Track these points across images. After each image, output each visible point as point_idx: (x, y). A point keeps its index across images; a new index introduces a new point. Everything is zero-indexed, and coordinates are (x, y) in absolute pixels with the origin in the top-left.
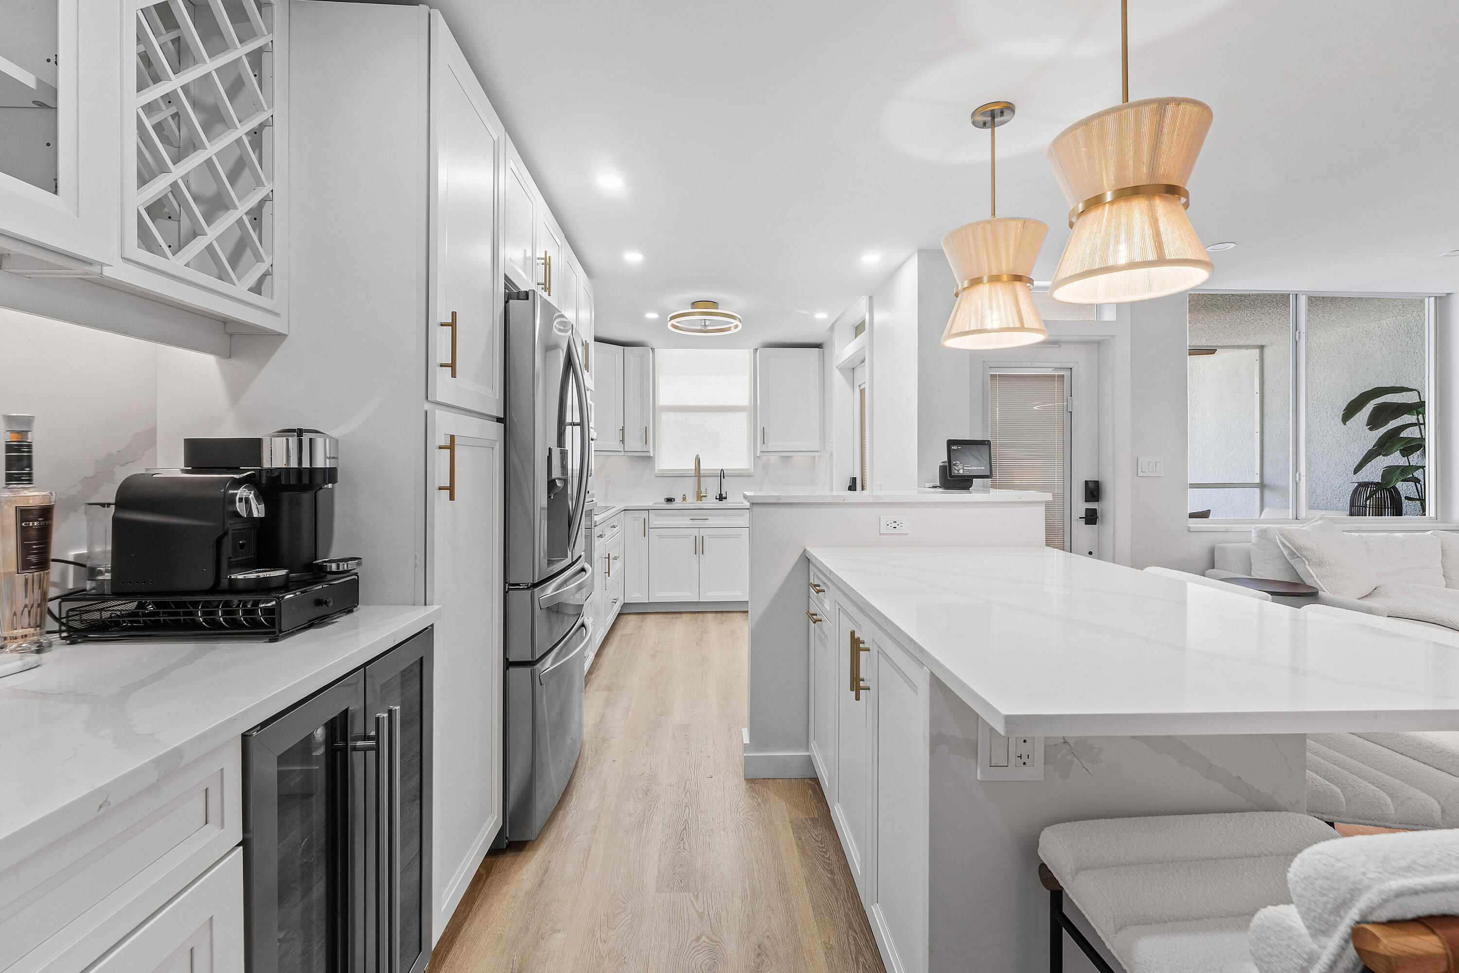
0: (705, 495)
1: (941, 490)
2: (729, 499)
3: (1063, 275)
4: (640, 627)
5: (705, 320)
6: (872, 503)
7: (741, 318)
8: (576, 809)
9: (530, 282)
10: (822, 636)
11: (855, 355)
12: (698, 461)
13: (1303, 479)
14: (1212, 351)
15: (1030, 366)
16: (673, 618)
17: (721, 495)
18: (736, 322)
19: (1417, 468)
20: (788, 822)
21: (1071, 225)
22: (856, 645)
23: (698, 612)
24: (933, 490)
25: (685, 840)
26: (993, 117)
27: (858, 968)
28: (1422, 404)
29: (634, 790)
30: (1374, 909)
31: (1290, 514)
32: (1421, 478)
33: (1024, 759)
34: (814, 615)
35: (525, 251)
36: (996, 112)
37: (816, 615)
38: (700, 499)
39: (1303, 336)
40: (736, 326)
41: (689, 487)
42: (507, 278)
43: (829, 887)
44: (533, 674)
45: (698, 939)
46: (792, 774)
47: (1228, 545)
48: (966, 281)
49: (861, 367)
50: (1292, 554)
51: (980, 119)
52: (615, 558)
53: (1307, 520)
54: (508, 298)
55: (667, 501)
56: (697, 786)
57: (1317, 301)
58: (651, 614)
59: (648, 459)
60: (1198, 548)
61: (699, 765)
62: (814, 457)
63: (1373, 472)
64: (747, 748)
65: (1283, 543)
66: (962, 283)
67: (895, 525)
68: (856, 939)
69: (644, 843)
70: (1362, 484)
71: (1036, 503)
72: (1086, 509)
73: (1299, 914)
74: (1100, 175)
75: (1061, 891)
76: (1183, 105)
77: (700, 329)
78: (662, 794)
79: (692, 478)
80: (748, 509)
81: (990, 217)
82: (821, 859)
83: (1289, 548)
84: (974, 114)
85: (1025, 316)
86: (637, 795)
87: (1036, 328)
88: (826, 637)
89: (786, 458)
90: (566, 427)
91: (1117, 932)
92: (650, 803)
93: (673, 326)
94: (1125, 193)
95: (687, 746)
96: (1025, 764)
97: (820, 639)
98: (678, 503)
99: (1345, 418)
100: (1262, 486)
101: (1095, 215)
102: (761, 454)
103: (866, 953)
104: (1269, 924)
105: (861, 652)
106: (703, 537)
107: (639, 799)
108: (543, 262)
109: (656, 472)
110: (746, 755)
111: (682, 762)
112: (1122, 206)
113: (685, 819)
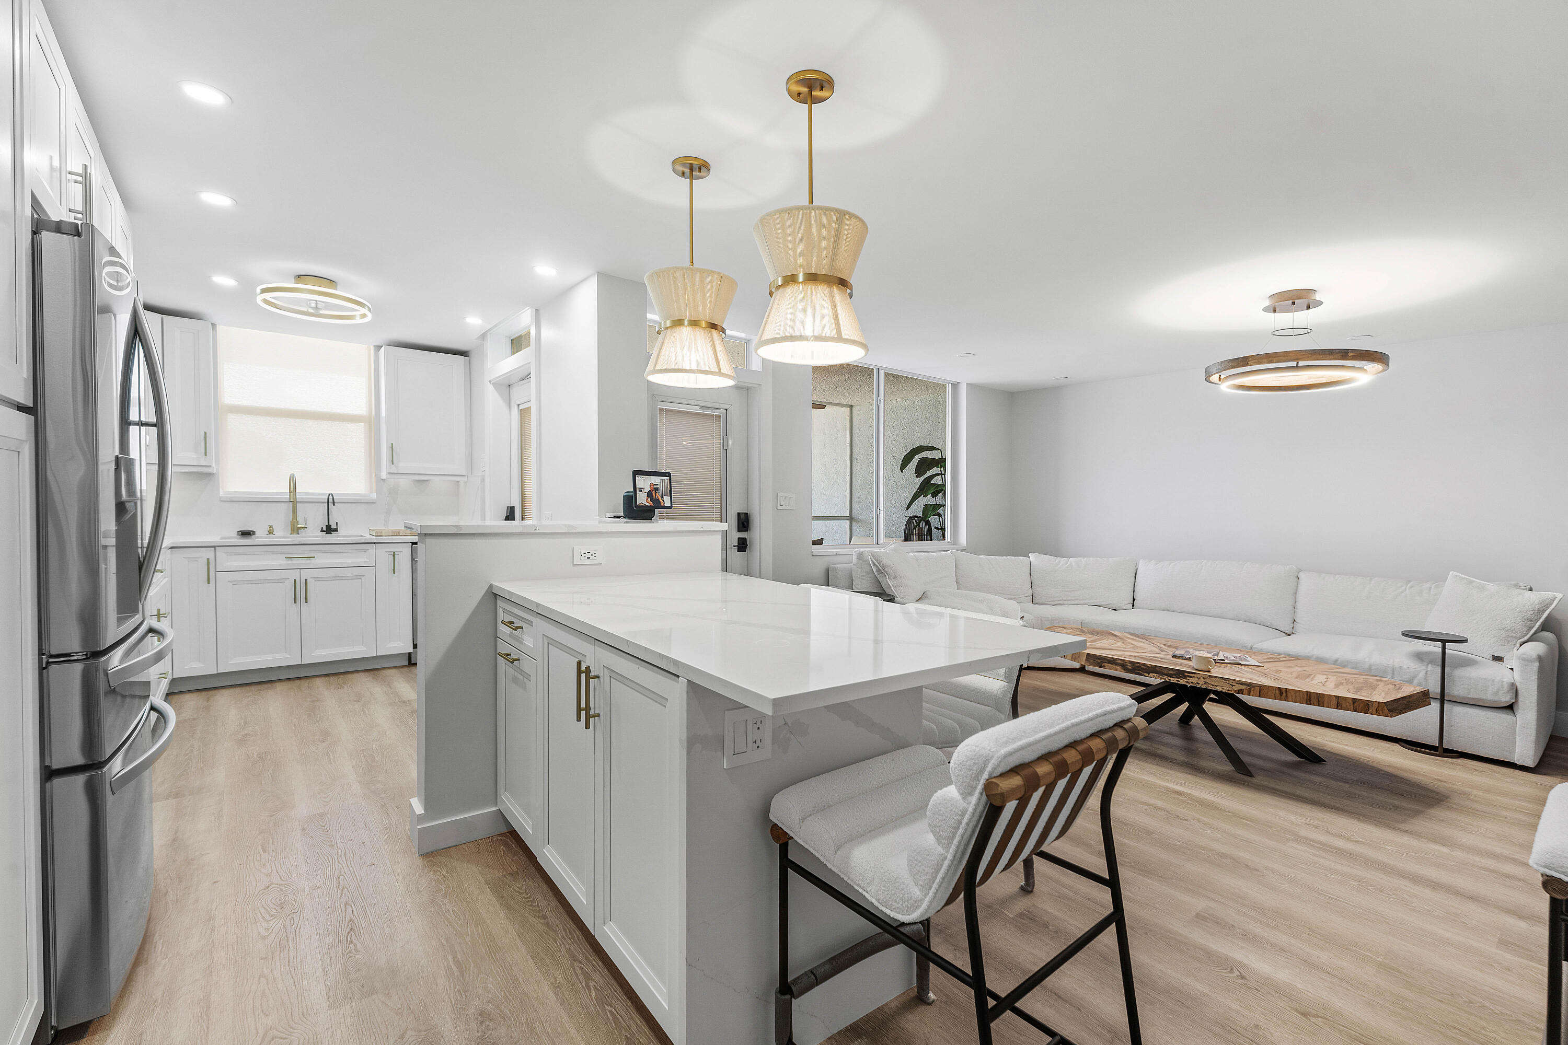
0: (303, 526)
1: (625, 520)
2: (342, 531)
3: (767, 335)
4: (207, 709)
5: (316, 301)
6: (565, 533)
7: (371, 307)
8: (166, 958)
10: (520, 676)
11: (513, 372)
12: (293, 482)
13: (882, 512)
14: (823, 407)
15: (692, 403)
16: (260, 690)
17: (328, 526)
18: (363, 311)
19: (941, 506)
20: (484, 885)
21: (771, 294)
22: (584, 674)
23: (300, 678)
24: (618, 519)
25: (355, 942)
26: (692, 170)
27: (590, 992)
28: (944, 460)
29: (261, 909)
30: (995, 769)
31: (874, 540)
32: (942, 513)
33: (758, 743)
34: (509, 655)
35: (51, 157)
36: (694, 166)
37: (510, 655)
38: (296, 531)
39: (882, 401)
40: (364, 316)
41: (280, 518)
42: (34, 198)
43: (545, 933)
45: (402, 1037)
46: (477, 835)
47: (838, 566)
48: (668, 321)
49: (522, 385)
50: (878, 570)
51: (680, 168)
53: (884, 546)
54: (37, 229)
55: (242, 535)
56: (355, 879)
57: (892, 377)
58: (221, 689)
59: (206, 476)
60: (818, 568)
61: (352, 855)
62: (458, 482)
63: (917, 510)
64: (420, 819)
65: (873, 563)
66: (665, 322)
67: (589, 555)
68: (583, 968)
69: (295, 963)
70: (911, 518)
71: (714, 532)
72: (738, 538)
73: (956, 788)
74: (796, 260)
75: (788, 842)
76: (853, 220)
77: (306, 310)
78: (306, 900)
79: (283, 504)
80: (374, 543)
81: (688, 264)
82: (530, 909)
83: (877, 566)
84: (674, 162)
85: (721, 362)
86: (268, 912)
87: (729, 374)
88: (528, 677)
89: (421, 483)
90: (130, 427)
91: (836, 853)
92: (290, 917)
93: (266, 301)
94: (813, 278)
95: (328, 838)
96: (758, 747)
97: (515, 680)
98: (261, 537)
99: (903, 468)
100: (851, 519)
101: (790, 290)
102: (388, 476)
103: (595, 977)
104: (939, 802)
105: (591, 680)
106: (306, 580)
107: (272, 916)
108: (80, 179)
109: (221, 495)
110: (422, 826)
111: (326, 857)
112: (810, 287)
113: (349, 918)
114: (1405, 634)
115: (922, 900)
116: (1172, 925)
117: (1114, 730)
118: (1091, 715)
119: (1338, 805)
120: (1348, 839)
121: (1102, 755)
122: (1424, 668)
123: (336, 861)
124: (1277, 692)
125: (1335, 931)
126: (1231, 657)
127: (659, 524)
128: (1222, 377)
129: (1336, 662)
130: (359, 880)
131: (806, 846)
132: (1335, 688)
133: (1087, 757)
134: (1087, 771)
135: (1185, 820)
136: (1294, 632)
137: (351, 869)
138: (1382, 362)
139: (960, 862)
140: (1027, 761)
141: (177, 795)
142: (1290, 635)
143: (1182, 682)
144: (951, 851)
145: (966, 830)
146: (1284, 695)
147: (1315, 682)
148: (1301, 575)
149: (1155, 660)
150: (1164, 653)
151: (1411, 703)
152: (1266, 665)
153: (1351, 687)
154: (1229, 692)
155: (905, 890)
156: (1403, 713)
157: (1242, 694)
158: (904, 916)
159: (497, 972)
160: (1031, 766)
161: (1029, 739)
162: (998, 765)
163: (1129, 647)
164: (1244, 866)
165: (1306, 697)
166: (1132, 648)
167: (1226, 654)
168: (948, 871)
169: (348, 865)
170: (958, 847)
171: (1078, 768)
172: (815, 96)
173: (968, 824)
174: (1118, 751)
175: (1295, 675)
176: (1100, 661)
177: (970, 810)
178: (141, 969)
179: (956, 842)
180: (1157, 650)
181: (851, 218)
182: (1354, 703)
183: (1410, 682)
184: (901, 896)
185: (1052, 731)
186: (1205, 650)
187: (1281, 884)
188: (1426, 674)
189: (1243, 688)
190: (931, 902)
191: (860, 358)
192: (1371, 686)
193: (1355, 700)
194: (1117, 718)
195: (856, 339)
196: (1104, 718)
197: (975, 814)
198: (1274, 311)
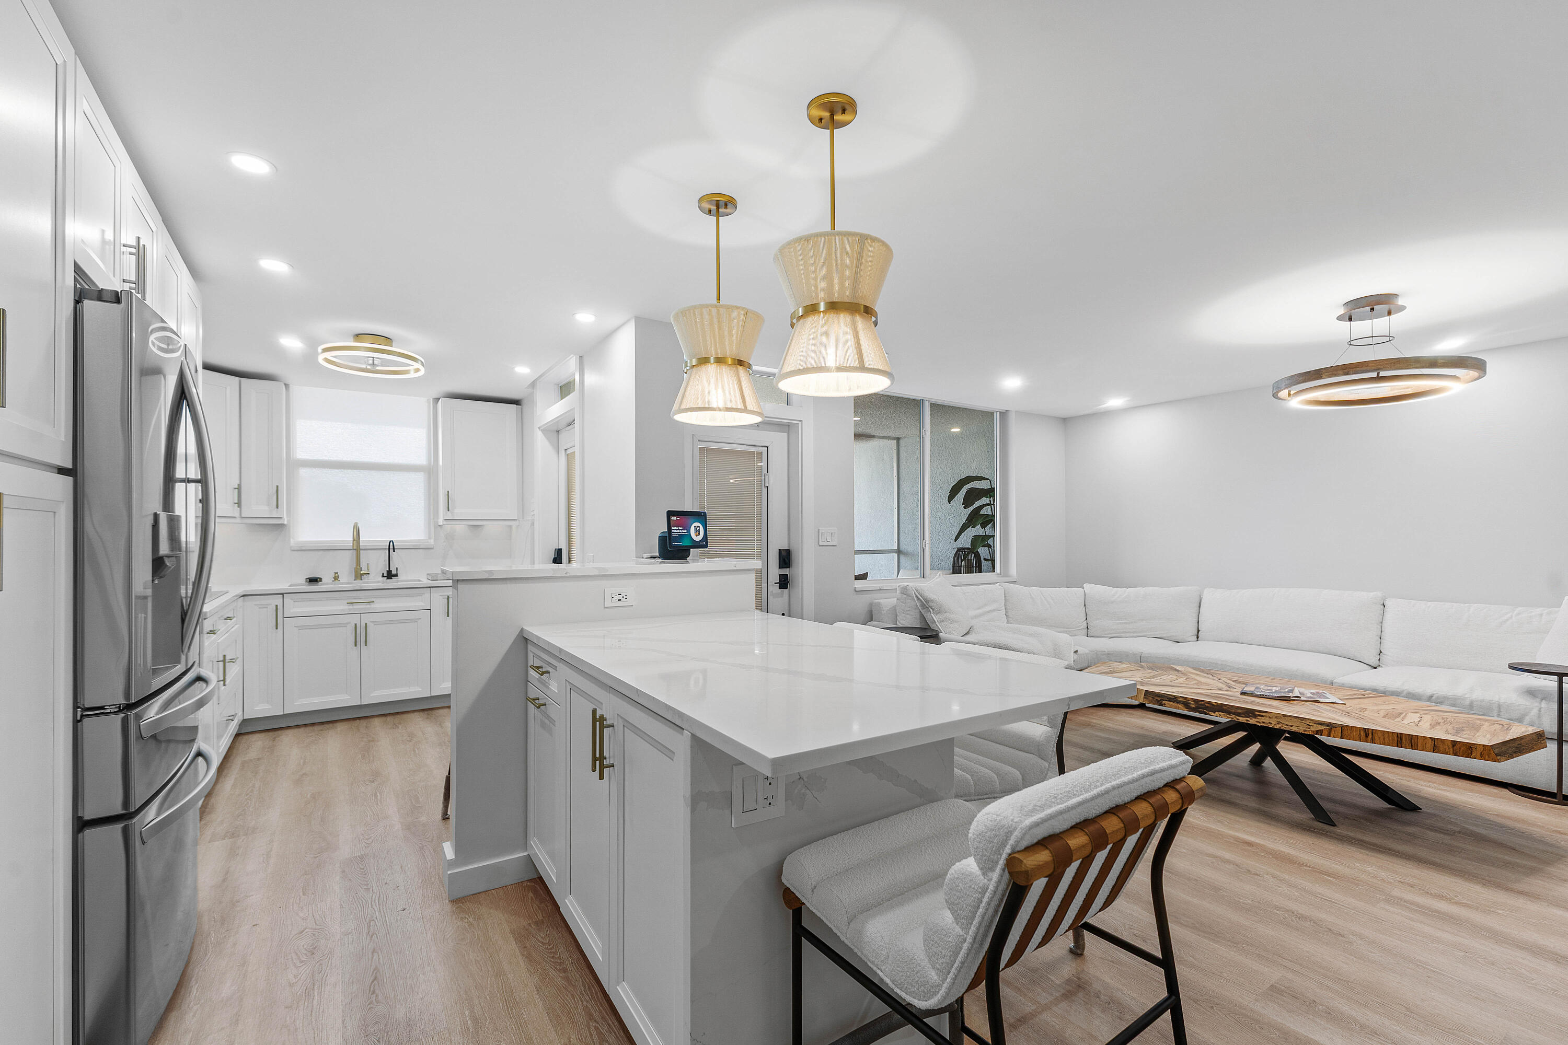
0: (366, 572)
1: (660, 560)
2: (402, 576)
3: (787, 368)
4: (272, 749)
5: (373, 358)
6: (596, 576)
7: (423, 361)
9: (111, 276)
10: (546, 721)
11: (560, 418)
12: (356, 532)
13: (927, 545)
15: (733, 442)
16: (322, 730)
17: (389, 572)
18: (416, 365)
19: (990, 537)
20: (508, 934)
21: (792, 325)
22: (599, 723)
23: (359, 718)
24: (653, 560)
25: (377, 991)
26: (718, 207)
28: (993, 490)
29: (293, 955)
30: (1018, 842)
31: (919, 574)
32: (992, 544)
33: (770, 799)
34: (536, 700)
35: (103, 231)
36: (721, 203)
37: (538, 699)
38: (359, 577)
39: (927, 433)
40: (417, 370)
41: (344, 565)
42: (78, 269)
43: (563, 987)
44: (126, 832)
46: (508, 880)
47: (881, 601)
48: (694, 360)
49: (568, 430)
50: (923, 605)
51: (707, 206)
52: (232, 661)
53: (930, 580)
54: (79, 298)
55: (310, 581)
56: (385, 925)
57: (937, 408)
58: (287, 729)
59: (278, 528)
60: (861, 604)
61: (385, 899)
62: (511, 526)
63: (965, 541)
64: (451, 864)
65: (916, 596)
66: (691, 360)
67: (620, 596)
68: (598, 1028)
69: (318, 1014)
70: (960, 550)
71: (748, 570)
72: (780, 575)
73: (975, 861)
74: (816, 287)
75: (801, 907)
76: (876, 244)
77: (365, 367)
78: (336, 947)
79: (347, 551)
80: (430, 587)
81: (715, 302)
82: (551, 961)
83: (921, 601)
84: (700, 200)
85: (747, 399)
86: (299, 958)
87: (756, 410)
88: (553, 722)
89: (476, 527)
90: (177, 484)
91: (849, 924)
92: (319, 964)
93: (326, 360)
94: (833, 306)
95: (366, 881)
96: (770, 804)
97: (543, 725)
98: (327, 584)
99: (950, 499)
100: (899, 552)
101: (811, 320)
102: (445, 523)
103: (610, 1038)
104: (956, 876)
105: (605, 729)
106: (366, 624)
107: (302, 962)
108: (134, 250)
109: (291, 545)
110: (453, 872)
111: (361, 902)
112: (832, 316)
113: (375, 967)
114: (1513, 667)
115: (940, 986)
116: (1243, 998)
117: (1163, 792)
118: (1135, 775)
119: (1438, 861)
120: (1450, 901)
121: (1149, 822)
122: (1537, 704)
123: (370, 905)
124: (1362, 733)
125: (1437, 1011)
126: (1308, 693)
127: (696, 563)
128: (1292, 392)
129: (1430, 698)
130: (388, 926)
131: (819, 914)
132: (1431, 729)
133: (1130, 827)
134: (1132, 841)
135: (1257, 874)
136: (1380, 664)
137: (382, 913)
138: (1478, 369)
139: (981, 944)
140: (1058, 831)
141: (233, 835)
142: (1376, 668)
143: (1252, 721)
144: (970, 933)
145: (987, 910)
146: (1370, 736)
147: (1406, 722)
148: (1387, 603)
149: (1220, 698)
150: (1231, 689)
151: (1523, 746)
152: (1348, 703)
153: (1450, 727)
154: (1306, 733)
155: (921, 972)
156: (1514, 758)
157: (1321, 735)
158: (920, 1002)
159: (512, 1029)
160: (1062, 838)
161: (1060, 806)
162: (1022, 838)
163: (1193, 683)
164: (1327, 930)
165: (1396, 738)
166: (1196, 684)
167: (1302, 690)
168: (968, 955)
169: (380, 910)
170: (978, 929)
171: (1120, 837)
172: (836, 120)
173: (989, 904)
174: (1169, 815)
175: (1382, 713)
176: (1160, 698)
177: (991, 888)
178: (173, 1015)
179: (976, 922)
180: (1224, 687)
181: (873, 242)
182: (1453, 746)
183: (1520, 720)
184: (917, 979)
185: (1088, 795)
186: (1279, 685)
187: (1372, 952)
188: (1540, 711)
189: (1323, 728)
190: (950, 989)
191: (886, 387)
192: (1473, 727)
193: (1454, 743)
194: (1168, 777)
195: (880, 368)
196: (1150, 778)
197: (997, 892)
198: (1350, 319)
